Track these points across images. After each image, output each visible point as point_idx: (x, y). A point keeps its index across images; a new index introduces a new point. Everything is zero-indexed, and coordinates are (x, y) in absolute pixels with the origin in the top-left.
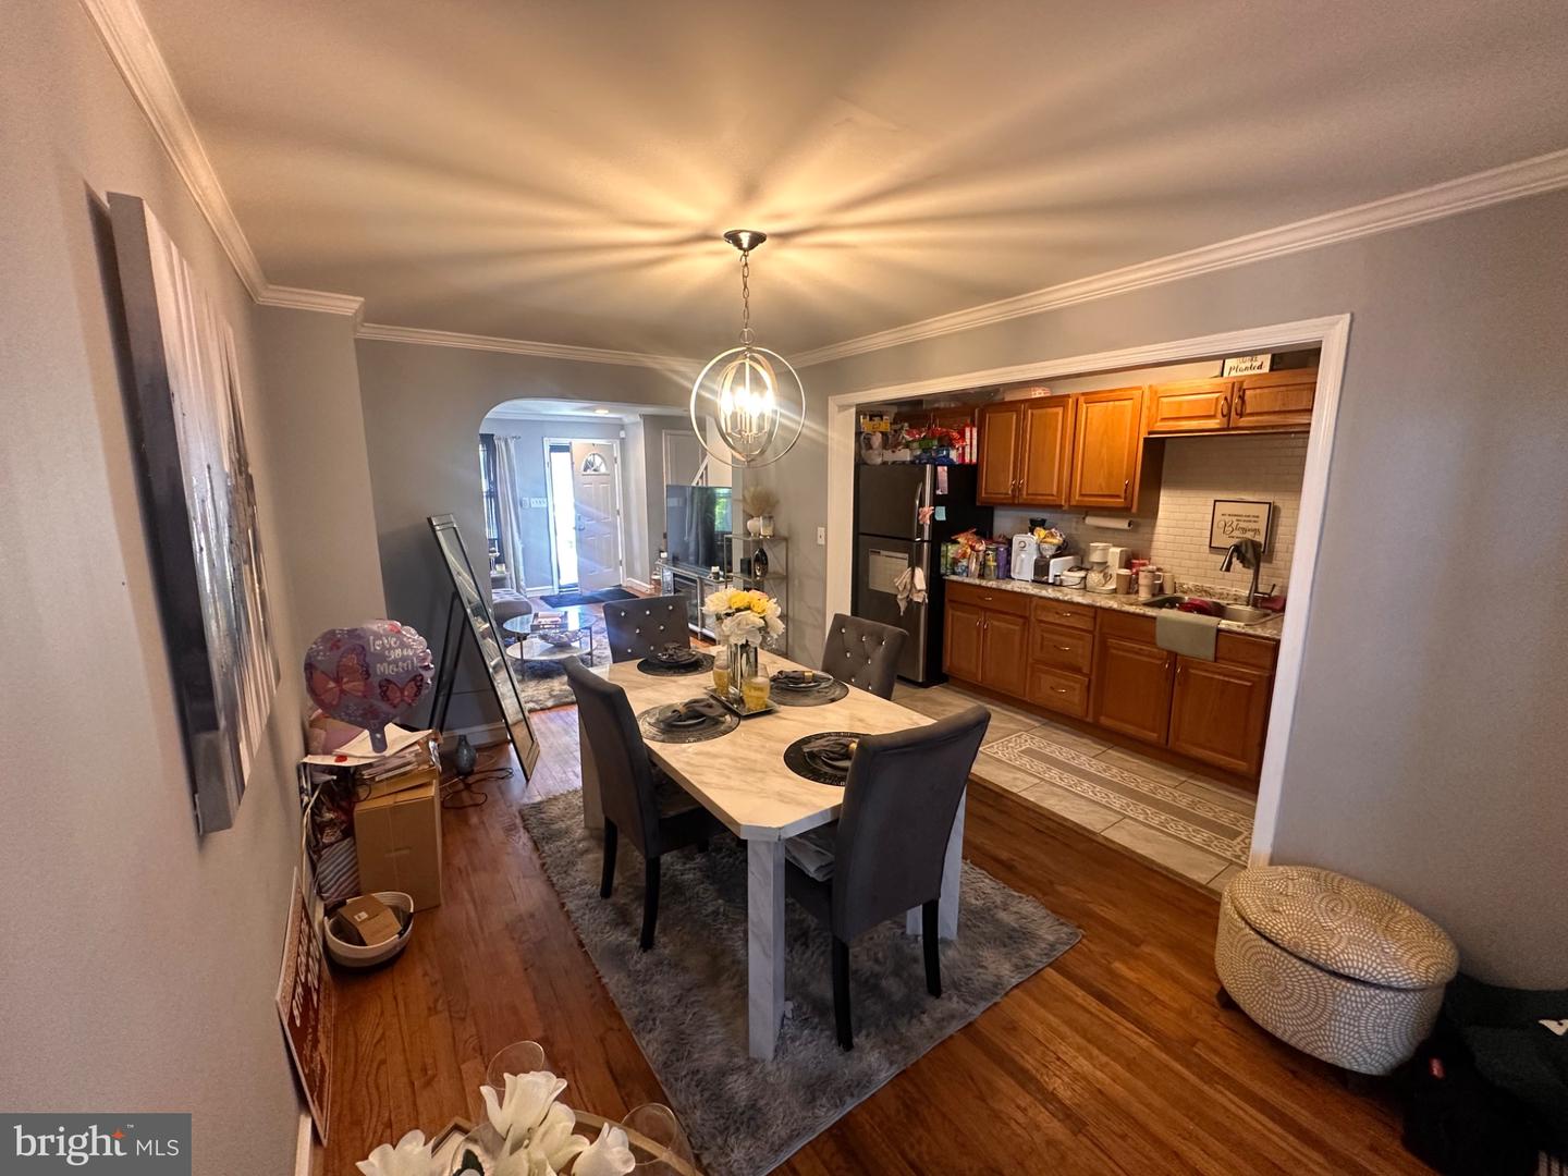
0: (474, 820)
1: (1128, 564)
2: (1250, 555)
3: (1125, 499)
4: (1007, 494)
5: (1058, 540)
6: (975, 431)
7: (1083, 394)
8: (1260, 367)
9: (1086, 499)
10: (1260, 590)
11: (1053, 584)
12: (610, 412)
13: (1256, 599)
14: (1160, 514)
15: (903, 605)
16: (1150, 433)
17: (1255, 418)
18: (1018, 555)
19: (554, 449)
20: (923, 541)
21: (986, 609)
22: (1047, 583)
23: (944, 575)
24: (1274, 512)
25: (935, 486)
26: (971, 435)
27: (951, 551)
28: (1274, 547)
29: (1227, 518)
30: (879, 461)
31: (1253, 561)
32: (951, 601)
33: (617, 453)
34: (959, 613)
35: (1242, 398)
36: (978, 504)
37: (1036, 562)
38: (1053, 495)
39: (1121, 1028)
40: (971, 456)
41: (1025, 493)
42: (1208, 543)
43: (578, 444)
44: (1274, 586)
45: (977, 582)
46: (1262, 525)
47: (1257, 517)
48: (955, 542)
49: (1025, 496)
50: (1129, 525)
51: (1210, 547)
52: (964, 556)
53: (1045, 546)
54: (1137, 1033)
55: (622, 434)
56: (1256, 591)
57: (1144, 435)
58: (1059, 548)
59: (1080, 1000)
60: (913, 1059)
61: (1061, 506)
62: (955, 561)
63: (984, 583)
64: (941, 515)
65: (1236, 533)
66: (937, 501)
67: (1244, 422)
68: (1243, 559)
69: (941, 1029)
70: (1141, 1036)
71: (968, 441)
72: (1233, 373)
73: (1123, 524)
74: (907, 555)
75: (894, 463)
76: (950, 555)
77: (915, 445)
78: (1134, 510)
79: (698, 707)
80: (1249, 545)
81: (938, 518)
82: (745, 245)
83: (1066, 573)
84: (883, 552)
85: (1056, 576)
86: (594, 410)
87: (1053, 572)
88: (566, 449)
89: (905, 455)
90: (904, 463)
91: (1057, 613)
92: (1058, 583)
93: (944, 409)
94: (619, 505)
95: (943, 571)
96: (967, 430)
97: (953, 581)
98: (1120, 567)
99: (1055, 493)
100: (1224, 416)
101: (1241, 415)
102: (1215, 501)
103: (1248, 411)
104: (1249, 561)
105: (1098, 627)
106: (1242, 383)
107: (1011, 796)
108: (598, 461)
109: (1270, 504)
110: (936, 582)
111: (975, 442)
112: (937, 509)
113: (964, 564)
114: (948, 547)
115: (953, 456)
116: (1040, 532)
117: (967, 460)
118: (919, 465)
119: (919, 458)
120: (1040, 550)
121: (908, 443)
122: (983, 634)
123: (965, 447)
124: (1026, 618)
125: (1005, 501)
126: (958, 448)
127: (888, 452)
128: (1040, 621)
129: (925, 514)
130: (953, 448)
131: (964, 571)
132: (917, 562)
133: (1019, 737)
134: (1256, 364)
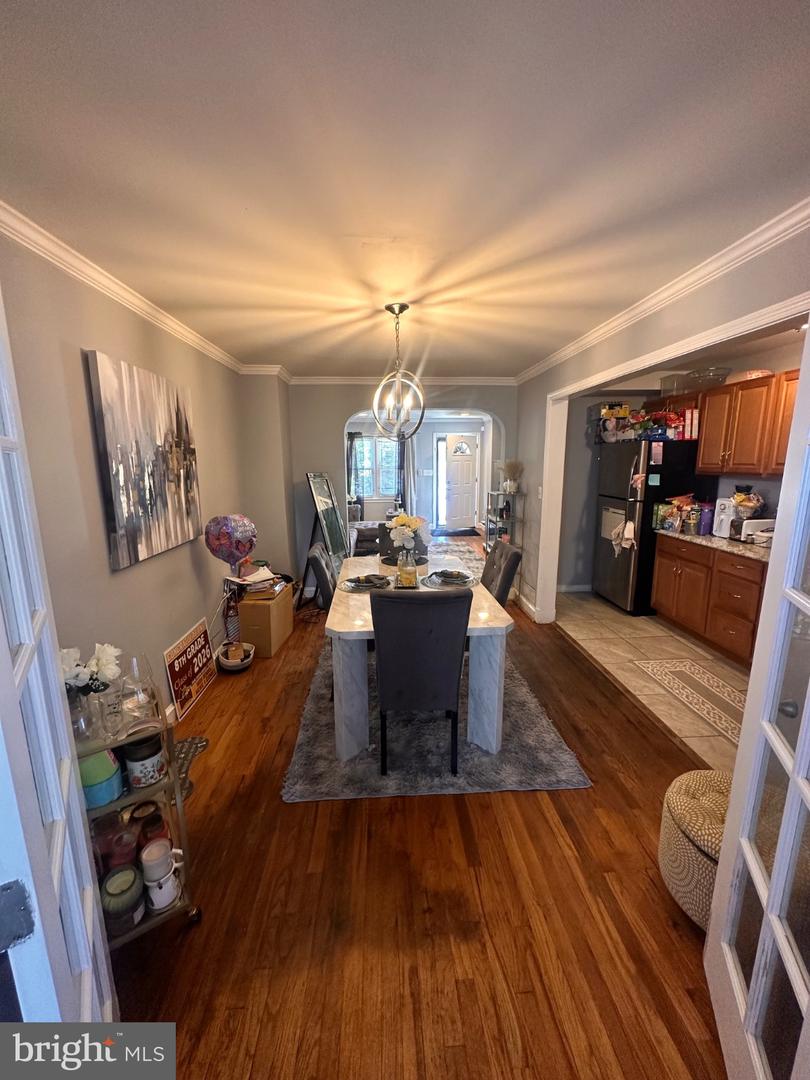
0: (309, 629)
4: (718, 464)
5: (753, 504)
6: (696, 413)
7: (786, 373)
11: (744, 542)
12: (471, 414)
15: (617, 550)
18: (719, 515)
19: (439, 440)
20: (636, 501)
21: (681, 558)
22: (739, 540)
23: (655, 531)
25: (649, 457)
26: (692, 417)
27: (662, 510)
30: (613, 440)
32: (660, 550)
33: (478, 442)
34: (665, 561)
36: (696, 473)
37: (733, 522)
38: (753, 464)
39: (560, 839)
40: (692, 433)
41: (731, 463)
43: (452, 437)
45: (677, 535)
48: (670, 503)
49: (731, 465)
52: (671, 515)
53: (741, 509)
54: (569, 846)
55: (483, 429)
58: (754, 511)
59: (548, 815)
60: (412, 793)
61: (760, 474)
62: (664, 519)
63: (682, 537)
64: (655, 480)
66: (650, 470)
69: (442, 788)
70: (571, 849)
71: (688, 422)
74: (623, 512)
75: (623, 440)
76: (661, 513)
77: (638, 426)
79: (372, 579)
81: (650, 483)
82: (397, 312)
83: (758, 533)
84: (611, 510)
85: (747, 535)
86: (459, 414)
87: (745, 531)
88: (444, 439)
89: (631, 434)
90: (630, 440)
91: (733, 565)
92: (748, 541)
93: (677, 396)
94: (477, 475)
95: (654, 526)
96: (688, 413)
97: (663, 535)
99: (755, 463)
107: (629, 696)
108: (465, 446)
110: (647, 536)
111: (696, 422)
112: (651, 476)
113: (671, 521)
114: (660, 507)
115: (671, 434)
116: (740, 497)
117: (687, 436)
118: (637, 442)
119: (640, 436)
120: (737, 512)
121: (633, 425)
122: (678, 578)
123: (684, 426)
124: (710, 569)
125: (715, 470)
126: (676, 428)
127: (620, 433)
128: (720, 571)
129: (638, 480)
130: (670, 427)
131: (670, 527)
132: (629, 517)
133: (681, 662)
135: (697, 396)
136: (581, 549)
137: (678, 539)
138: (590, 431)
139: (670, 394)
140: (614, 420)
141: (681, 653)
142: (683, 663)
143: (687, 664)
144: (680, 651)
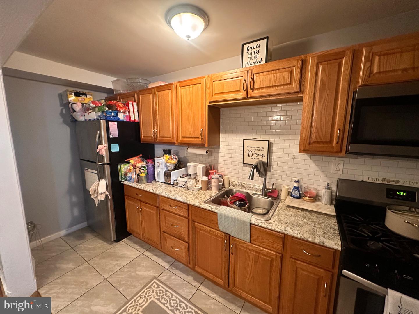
1: (207, 173)
2: (262, 170)
3: (202, 139)
4: (152, 137)
5: (174, 161)
6: (135, 104)
7: (179, 82)
8: (261, 61)
9: (185, 139)
10: (267, 187)
11: (173, 185)
13: (266, 192)
14: (221, 147)
15: (96, 201)
16: (210, 102)
17: (260, 91)
18: (157, 169)
20: (104, 164)
21: (140, 200)
22: (170, 184)
23: (121, 182)
24: (270, 145)
25: (108, 132)
26: (133, 106)
27: (124, 168)
28: (271, 163)
29: (250, 149)
30: (82, 119)
31: (263, 173)
32: (127, 195)
34: (131, 202)
35: (253, 79)
36: (141, 142)
37: (165, 173)
38: (170, 137)
40: (135, 117)
41: (159, 136)
42: (242, 162)
44: (273, 184)
45: (135, 185)
46: (265, 152)
47: (263, 148)
48: (128, 162)
49: (159, 138)
50: (207, 153)
51: (243, 163)
52: (130, 171)
53: (168, 164)
56: (266, 188)
57: (208, 104)
58: (176, 165)
61: (175, 143)
62: (126, 174)
63: (138, 186)
64: (115, 148)
65: (254, 156)
66: (111, 141)
67: (255, 93)
68: (258, 171)
71: (131, 110)
72: (247, 66)
73: (203, 152)
74: (96, 172)
75: (90, 120)
76: (123, 170)
77: (97, 109)
78: (207, 145)
80: (261, 164)
81: (113, 151)
83: (179, 179)
84: (90, 170)
85: (175, 180)
87: (173, 178)
89: (93, 115)
90: (94, 119)
91: (170, 206)
92: (175, 184)
95: (120, 179)
96: (130, 104)
97: (127, 185)
98: (203, 176)
99: (171, 136)
100: (244, 90)
101: (253, 89)
102: (244, 140)
103: (256, 87)
104: (262, 173)
105: (190, 215)
106: (252, 70)
109: (268, 141)
111: (136, 110)
112: (112, 145)
113: (130, 175)
114: (122, 166)
115: (121, 116)
116: (167, 157)
117: (132, 119)
118: (98, 121)
119: (100, 116)
120: (166, 166)
121: (94, 108)
122: (140, 213)
123: (129, 112)
124: (158, 207)
125: (151, 141)
126: (124, 113)
127: (86, 114)
128: (164, 210)
129: (103, 149)
130: (120, 112)
131: (131, 179)
132: (101, 176)
133: (150, 287)
134: (259, 60)
135: (134, 94)
136: (74, 199)
137: (136, 188)
138: (64, 111)
139: (119, 92)
140: (80, 105)
141: (149, 273)
142: (152, 287)
143: (154, 286)
144: (148, 271)
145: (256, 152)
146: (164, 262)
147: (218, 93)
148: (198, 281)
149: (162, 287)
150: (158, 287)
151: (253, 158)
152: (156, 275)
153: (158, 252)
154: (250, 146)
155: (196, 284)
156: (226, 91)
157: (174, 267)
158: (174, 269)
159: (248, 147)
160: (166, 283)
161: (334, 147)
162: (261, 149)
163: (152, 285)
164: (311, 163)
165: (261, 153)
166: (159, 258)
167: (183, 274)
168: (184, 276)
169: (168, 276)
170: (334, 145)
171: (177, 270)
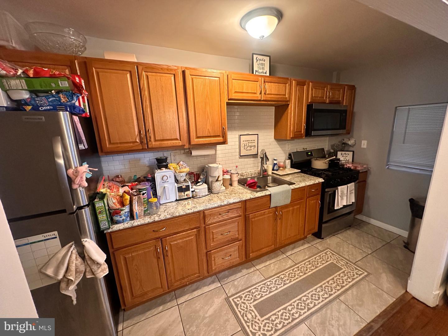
3: (223, 137)
5: (187, 169)
8: (266, 73)
16: (229, 100)
17: (270, 96)
18: (162, 186)
23: (105, 231)
38: (177, 140)
51: (240, 156)
57: (226, 101)
61: (183, 146)
65: (248, 148)
67: (266, 98)
91: (220, 214)
100: (260, 94)
101: (265, 94)
106: (265, 79)
109: (258, 134)
133: (237, 305)
134: (265, 71)
137: (152, 223)
141: (216, 302)
142: (237, 303)
143: (238, 301)
144: (213, 303)
145: (250, 144)
146: (210, 286)
147: (238, 92)
148: (251, 267)
149: (243, 294)
150: (241, 298)
151: (247, 150)
152: (224, 296)
153: (191, 287)
154: (245, 140)
155: (252, 269)
156: (245, 92)
157: (224, 279)
158: (225, 280)
159: (243, 141)
160: (239, 290)
161: (302, 134)
162: (253, 141)
163: (235, 303)
164: (278, 146)
165: (253, 144)
166: (201, 288)
167: (236, 275)
168: (239, 275)
169: (231, 287)
170: (302, 133)
171: (229, 278)
